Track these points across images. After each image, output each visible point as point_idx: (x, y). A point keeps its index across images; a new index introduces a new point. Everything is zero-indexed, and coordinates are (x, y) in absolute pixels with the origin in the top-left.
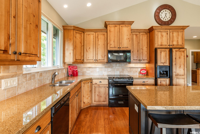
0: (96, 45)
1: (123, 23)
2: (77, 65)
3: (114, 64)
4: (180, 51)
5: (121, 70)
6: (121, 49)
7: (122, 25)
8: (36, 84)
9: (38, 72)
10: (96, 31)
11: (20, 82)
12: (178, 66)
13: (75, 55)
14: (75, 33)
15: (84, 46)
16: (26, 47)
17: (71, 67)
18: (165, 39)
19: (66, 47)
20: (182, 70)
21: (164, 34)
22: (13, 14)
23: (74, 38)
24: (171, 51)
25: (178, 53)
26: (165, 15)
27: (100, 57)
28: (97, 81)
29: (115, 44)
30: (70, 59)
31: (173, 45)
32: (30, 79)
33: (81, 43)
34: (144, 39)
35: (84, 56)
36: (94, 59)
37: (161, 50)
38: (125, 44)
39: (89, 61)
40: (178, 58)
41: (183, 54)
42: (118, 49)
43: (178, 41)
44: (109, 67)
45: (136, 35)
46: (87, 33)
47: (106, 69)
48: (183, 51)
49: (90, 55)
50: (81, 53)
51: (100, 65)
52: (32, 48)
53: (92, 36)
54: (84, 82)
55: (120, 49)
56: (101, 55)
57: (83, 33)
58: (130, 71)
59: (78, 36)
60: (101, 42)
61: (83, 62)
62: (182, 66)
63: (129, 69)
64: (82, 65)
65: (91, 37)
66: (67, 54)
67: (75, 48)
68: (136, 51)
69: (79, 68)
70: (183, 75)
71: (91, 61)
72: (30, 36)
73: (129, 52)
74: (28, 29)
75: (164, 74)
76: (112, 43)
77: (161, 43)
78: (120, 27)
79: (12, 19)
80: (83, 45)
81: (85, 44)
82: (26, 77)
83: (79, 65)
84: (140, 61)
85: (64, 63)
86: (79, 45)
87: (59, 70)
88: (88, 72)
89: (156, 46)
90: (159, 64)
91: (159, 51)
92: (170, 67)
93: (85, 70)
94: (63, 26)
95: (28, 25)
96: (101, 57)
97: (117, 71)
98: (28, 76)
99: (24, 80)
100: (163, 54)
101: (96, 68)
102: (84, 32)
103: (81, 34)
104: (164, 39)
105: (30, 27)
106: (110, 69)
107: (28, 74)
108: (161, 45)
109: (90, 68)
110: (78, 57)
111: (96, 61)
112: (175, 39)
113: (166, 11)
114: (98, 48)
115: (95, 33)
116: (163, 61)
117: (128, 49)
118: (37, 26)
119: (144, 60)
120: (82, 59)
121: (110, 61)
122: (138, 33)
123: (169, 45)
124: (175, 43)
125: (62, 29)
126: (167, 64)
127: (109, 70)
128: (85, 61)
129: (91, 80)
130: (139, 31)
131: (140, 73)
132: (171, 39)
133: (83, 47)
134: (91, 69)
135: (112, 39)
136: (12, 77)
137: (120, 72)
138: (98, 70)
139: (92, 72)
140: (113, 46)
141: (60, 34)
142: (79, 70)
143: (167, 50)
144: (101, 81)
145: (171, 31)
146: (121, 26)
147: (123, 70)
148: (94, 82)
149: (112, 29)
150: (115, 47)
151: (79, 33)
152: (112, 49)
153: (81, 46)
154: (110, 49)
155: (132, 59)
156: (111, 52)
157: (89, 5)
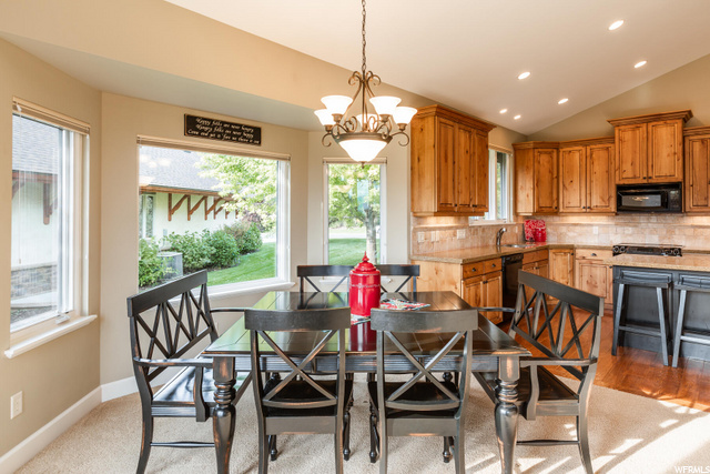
0: (586, 174)
1: (658, 118)
2: (544, 219)
3: (642, 219)
5: (665, 233)
6: (654, 181)
7: (655, 123)
8: (479, 241)
10: (585, 143)
11: (467, 235)
13: (537, 198)
14: (537, 154)
15: (558, 177)
16: (478, 200)
17: (531, 222)
19: (520, 184)
22: (471, 174)
23: (536, 164)
27: (596, 201)
28: (588, 254)
29: (634, 171)
30: (527, 207)
32: (474, 233)
33: (551, 172)
35: (558, 199)
36: (583, 205)
38: (666, 167)
39: (570, 210)
42: (645, 181)
44: (626, 224)
45: (703, 141)
46: (565, 150)
47: (620, 229)
49: (573, 197)
50: (552, 193)
51: (602, 220)
52: (482, 199)
53: (577, 155)
54: (554, 250)
55: (650, 181)
56: (600, 194)
57: (555, 151)
58: (695, 237)
59: (544, 159)
60: (599, 168)
61: (556, 212)
63: (690, 232)
64: (556, 220)
65: (576, 157)
66: (522, 196)
67: (537, 184)
68: (703, 182)
69: (551, 224)
71: (576, 210)
72: (481, 188)
73: (676, 186)
74: (480, 182)
76: (627, 167)
78: (650, 128)
79: (471, 179)
80: (555, 175)
81: (561, 174)
83: (549, 220)
85: (516, 214)
86: (546, 178)
87: (506, 226)
88: (571, 234)
93: (564, 229)
94: (513, 145)
96: (599, 200)
97: (651, 233)
98: (472, 230)
99: (470, 234)
101: (591, 225)
102: (558, 149)
103: (550, 153)
106: (629, 230)
107: (473, 227)
109: (575, 225)
110: (545, 202)
111: (589, 210)
114: (591, 181)
115: (584, 149)
117: (673, 180)
118: (486, 175)
120: (555, 205)
121: (622, 209)
122: (707, 136)
125: (512, 150)
127: (626, 232)
128: (561, 210)
129: (572, 249)
133: (555, 180)
134: (578, 228)
135: (628, 157)
136: (463, 228)
137: (661, 238)
138: (595, 230)
139: (580, 235)
140: (629, 174)
141: (509, 161)
142: (549, 230)
144: (595, 252)
146: (650, 125)
147: (671, 232)
148: (580, 253)
149: (628, 135)
150: (635, 177)
151: (546, 153)
152: (626, 182)
153: (553, 179)
154: (622, 182)
155: (689, 204)
156: (623, 190)
157: (563, 101)
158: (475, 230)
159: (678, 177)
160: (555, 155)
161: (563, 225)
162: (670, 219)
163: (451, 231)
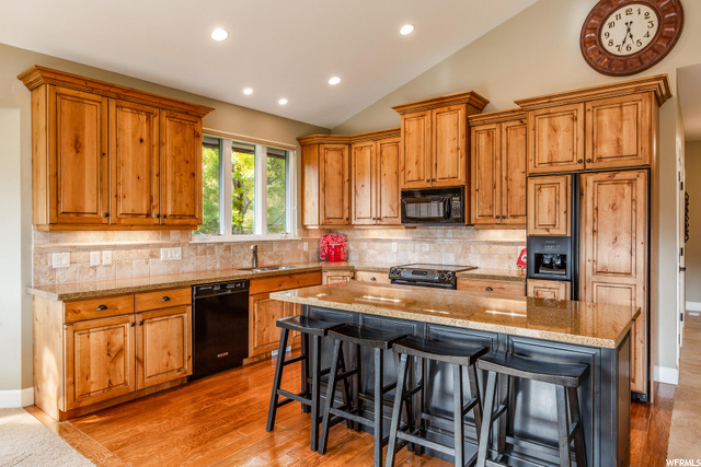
0: (377, 177)
1: (440, 103)
2: (346, 233)
4: (617, 182)
5: (460, 251)
6: (438, 184)
7: (438, 110)
8: (216, 262)
9: (222, 243)
10: (377, 136)
11: (186, 255)
12: (605, 238)
13: (323, 206)
14: (323, 150)
15: (350, 180)
16: (174, 207)
17: (329, 237)
18: (563, 138)
19: (307, 189)
21: (563, 122)
22: (155, 172)
23: (322, 164)
24: (576, 178)
25: (607, 191)
26: (629, 30)
27: (386, 211)
28: (367, 277)
29: (418, 171)
30: (313, 217)
31: (600, 159)
32: (204, 253)
33: (341, 174)
34: (516, 144)
35: (350, 208)
36: (374, 215)
37: (539, 180)
38: (450, 169)
39: (361, 222)
40: (605, 207)
41: (627, 189)
42: (429, 185)
43: (618, 141)
44: (423, 240)
45: (489, 133)
46: (357, 145)
47: (417, 246)
48: (631, 182)
49: (364, 206)
50: (342, 200)
52: (184, 207)
53: (368, 152)
54: (329, 274)
55: (434, 184)
57: (347, 147)
58: (490, 255)
59: (332, 157)
60: (388, 168)
61: (351, 225)
62: (624, 239)
63: (484, 248)
64: (358, 234)
65: (365, 154)
66: (308, 203)
67: (323, 187)
68: (489, 186)
69: (353, 240)
70: (628, 274)
71: (367, 222)
72: (181, 192)
73: (457, 191)
74: (178, 183)
76: (412, 166)
77: (551, 155)
78: (434, 117)
79: (155, 179)
80: (346, 178)
81: (353, 175)
82: (196, 249)
83: (351, 234)
84: (501, 220)
85: (303, 227)
86: (334, 180)
89: (532, 167)
90: (532, 229)
91: (531, 185)
92: (575, 239)
93: (364, 246)
94: (298, 139)
95: (177, 178)
96: (389, 209)
97: (447, 252)
98: (200, 248)
99: (193, 253)
100: (547, 195)
101: (390, 241)
102: (350, 145)
103: (341, 150)
104: (560, 140)
105: (181, 180)
106: (427, 247)
107: (201, 244)
108: (551, 163)
109: (375, 240)
110: (333, 212)
112: (608, 134)
113: (628, 13)
114: (381, 185)
115: (374, 144)
116: (546, 220)
117: (455, 183)
118: (194, 175)
119: (514, 216)
120: (346, 215)
122: (493, 126)
123: (580, 162)
124: (606, 150)
125: (295, 145)
126: (562, 229)
127: (423, 249)
128: (356, 222)
129: (351, 271)
130: (499, 118)
131: (520, 261)
132: (592, 134)
133: (347, 184)
134: (378, 245)
135: (413, 154)
136: (174, 246)
138: (394, 246)
139: (380, 253)
140: (414, 175)
143: (565, 182)
144: (376, 275)
145: (589, 106)
146: (435, 111)
147: (466, 249)
148: (360, 276)
149: (412, 126)
150: (419, 180)
151: (335, 150)
152: (411, 186)
153: (343, 183)
154: (406, 187)
155: (475, 214)
156: (407, 195)
157: (334, 81)
158: (208, 248)
159: (461, 180)
160: (346, 152)
161: (364, 240)
163: (146, 252)
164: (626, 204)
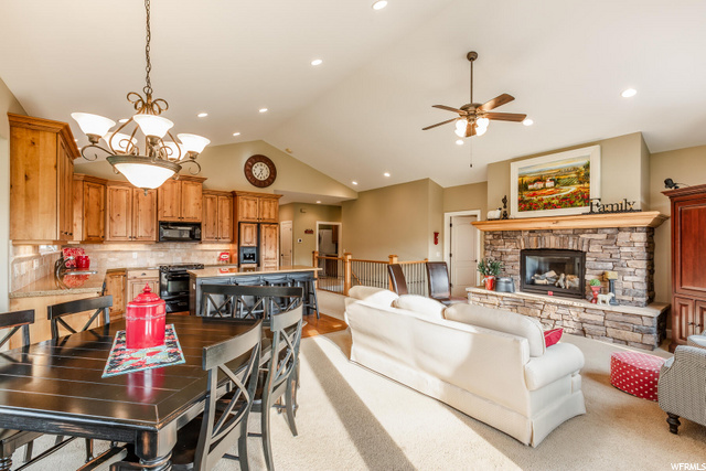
0: (133, 211)
1: (189, 178)
2: (84, 247)
3: (171, 246)
4: (271, 228)
5: (185, 255)
6: (185, 221)
7: (186, 182)
12: (268, 246)
13: (86, 227)
14: (86, 186)
15: (105, 210)
17: (69, 250)
18: (252, 209)
20: (273, 252)
21: (252, 203)
23: (86, 196)
24: (259, 225)
25: (268, 230)
26: (261, 171)
27: (141, 232)
28: (138, 274)
29: (172, 212)
31: (264, 219)
33: (99, 205)
34: (225, 206)
35: (105, 229)
36: (130, 235)
37: (246, 224)
38: (192, 212)
39: (116, 239)
40: (268, 236)
41: (274, 231)
42: (179, 220)
43: (269, 213)
44: (160, 250)
45: (212, 199)
46: (112, 187)
47: (154, 254)
48: (275, 228)
49: (120, 228)
50: (99, 224)
51: (141, 247)
53: (125, 194)
54: (110, 274)
55: (183, 220)
56: (144, 227)
57: (102, 186)
58: (203, 257)
59: (93, 192)
60: (144, 206)
61: (101, 240)
62: (273, 247)
63: (200, 253)
64: (97, 247)
67: (86, 214)
68: (212, 223)
69: (91, 252)
70: (274, 259)
71: (123, 239)
73: (199, 225)
75: (249, 258)
76: (167, 208)
77: (247, 215)
78: (183, 185)
80: (103, 208)
81: (108, 207)
83: (89, 248)
84: (217, 240)
86: (94, 209)
88: (112, 259)
89: (240, 219)
90: (243, 244)
91: (243, 226)
92: (258, 248)
93: (104, 256)
96: (144, 232)
97: (177, 255)
100: (248, 231)
101: (131, 251)
102: (105, 186)
103: (98, 188)
106: (162, 254)
108: (247, 218)
109: (116, 251)
110: (93, 232)
111: (134, 239)
112: (266, 210)
113: (261, 165)
114: (137, 217)
116: (248, 240)
117: (196, 221)
119: (224, 238)
120: (102, 234)
121: (162, 240)
122: (214, 196)
123: (258, 219)
124: (266, 216)
126: (254, 244)
128: (108, 239)
129: (123, 272)
130: (218, 193)
131: (220, 259)
132: (261, 210)
133: (102, 213)
134: (118, 255)
135: (168, 202)
137: (183, 259)
138: (135, 255)
139: (121, 260)
140: (168, 214)
143: (255, 226)
144: (143, 272)
147: (189, 254)
148: (131, 274)
150: (172, 217)
151: (94, 187)
152: (166, 220)
153: (100, 211)
154: (163, 220)
155: (204, 236)
156: (165, 225)
158: (42, 259)
159: (199, 219)
160: (102, 190)
161: (104, 251)
162: (188, 245)
163: (31, 261)
164: (274, 236)
